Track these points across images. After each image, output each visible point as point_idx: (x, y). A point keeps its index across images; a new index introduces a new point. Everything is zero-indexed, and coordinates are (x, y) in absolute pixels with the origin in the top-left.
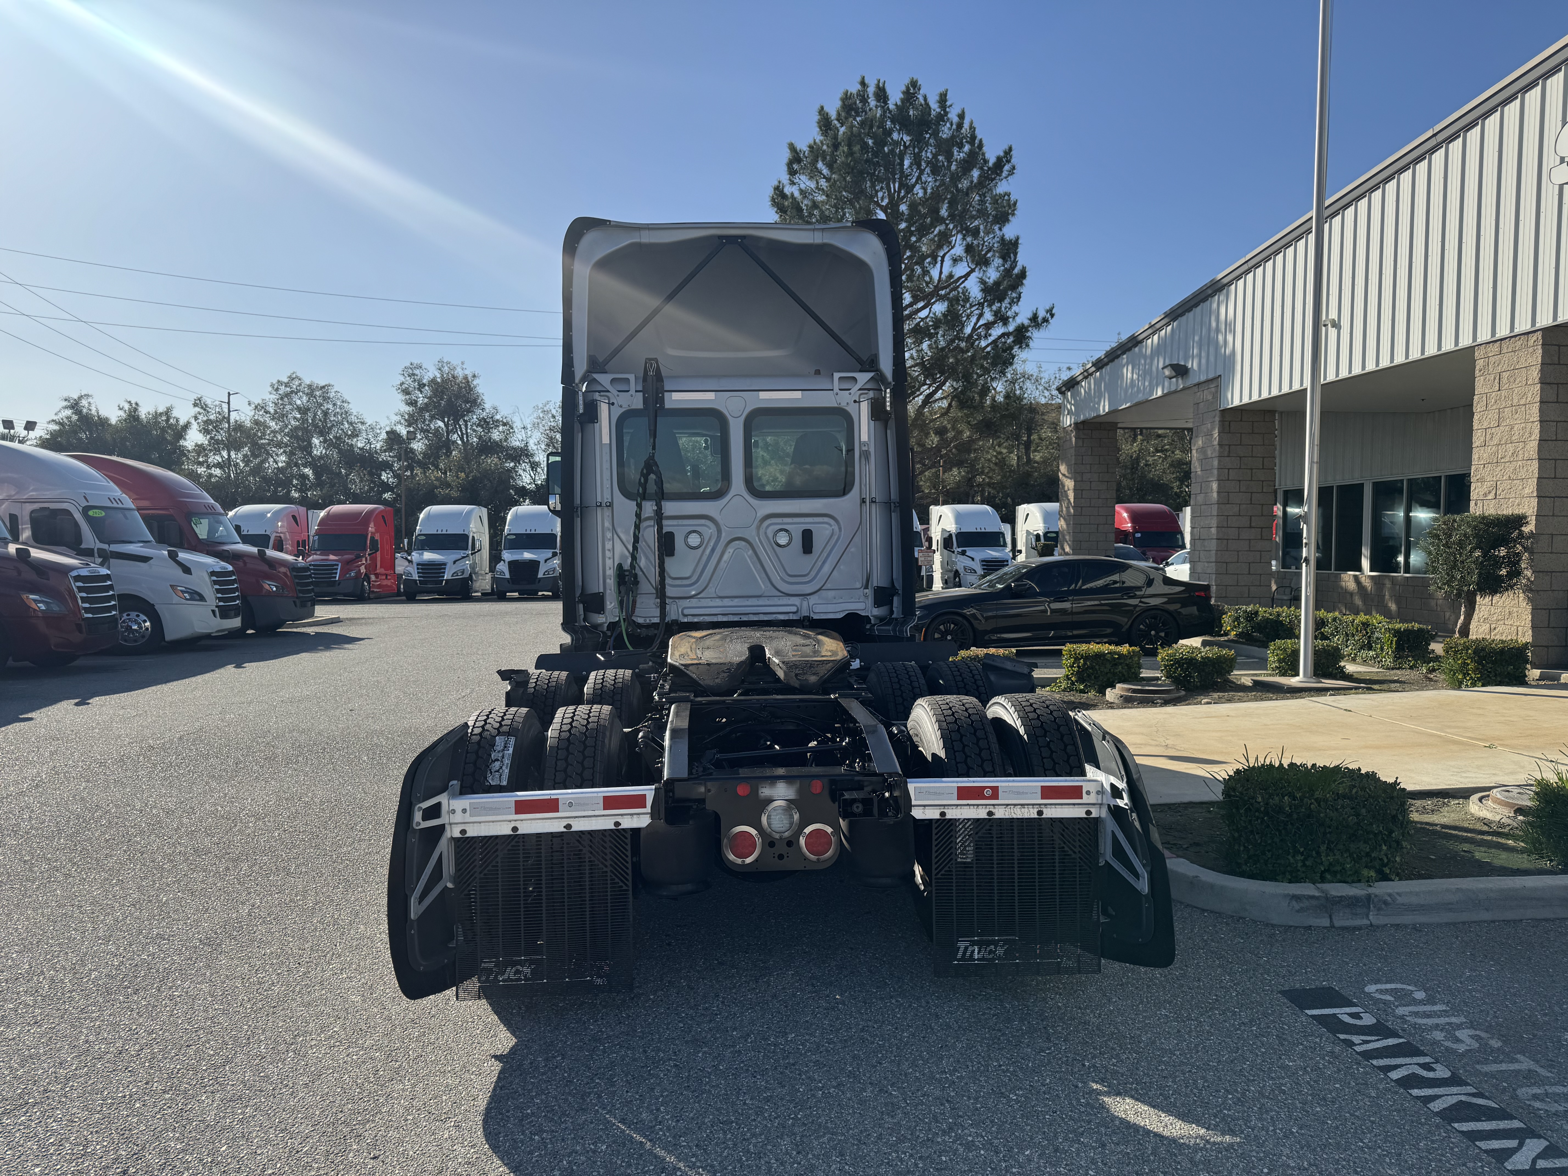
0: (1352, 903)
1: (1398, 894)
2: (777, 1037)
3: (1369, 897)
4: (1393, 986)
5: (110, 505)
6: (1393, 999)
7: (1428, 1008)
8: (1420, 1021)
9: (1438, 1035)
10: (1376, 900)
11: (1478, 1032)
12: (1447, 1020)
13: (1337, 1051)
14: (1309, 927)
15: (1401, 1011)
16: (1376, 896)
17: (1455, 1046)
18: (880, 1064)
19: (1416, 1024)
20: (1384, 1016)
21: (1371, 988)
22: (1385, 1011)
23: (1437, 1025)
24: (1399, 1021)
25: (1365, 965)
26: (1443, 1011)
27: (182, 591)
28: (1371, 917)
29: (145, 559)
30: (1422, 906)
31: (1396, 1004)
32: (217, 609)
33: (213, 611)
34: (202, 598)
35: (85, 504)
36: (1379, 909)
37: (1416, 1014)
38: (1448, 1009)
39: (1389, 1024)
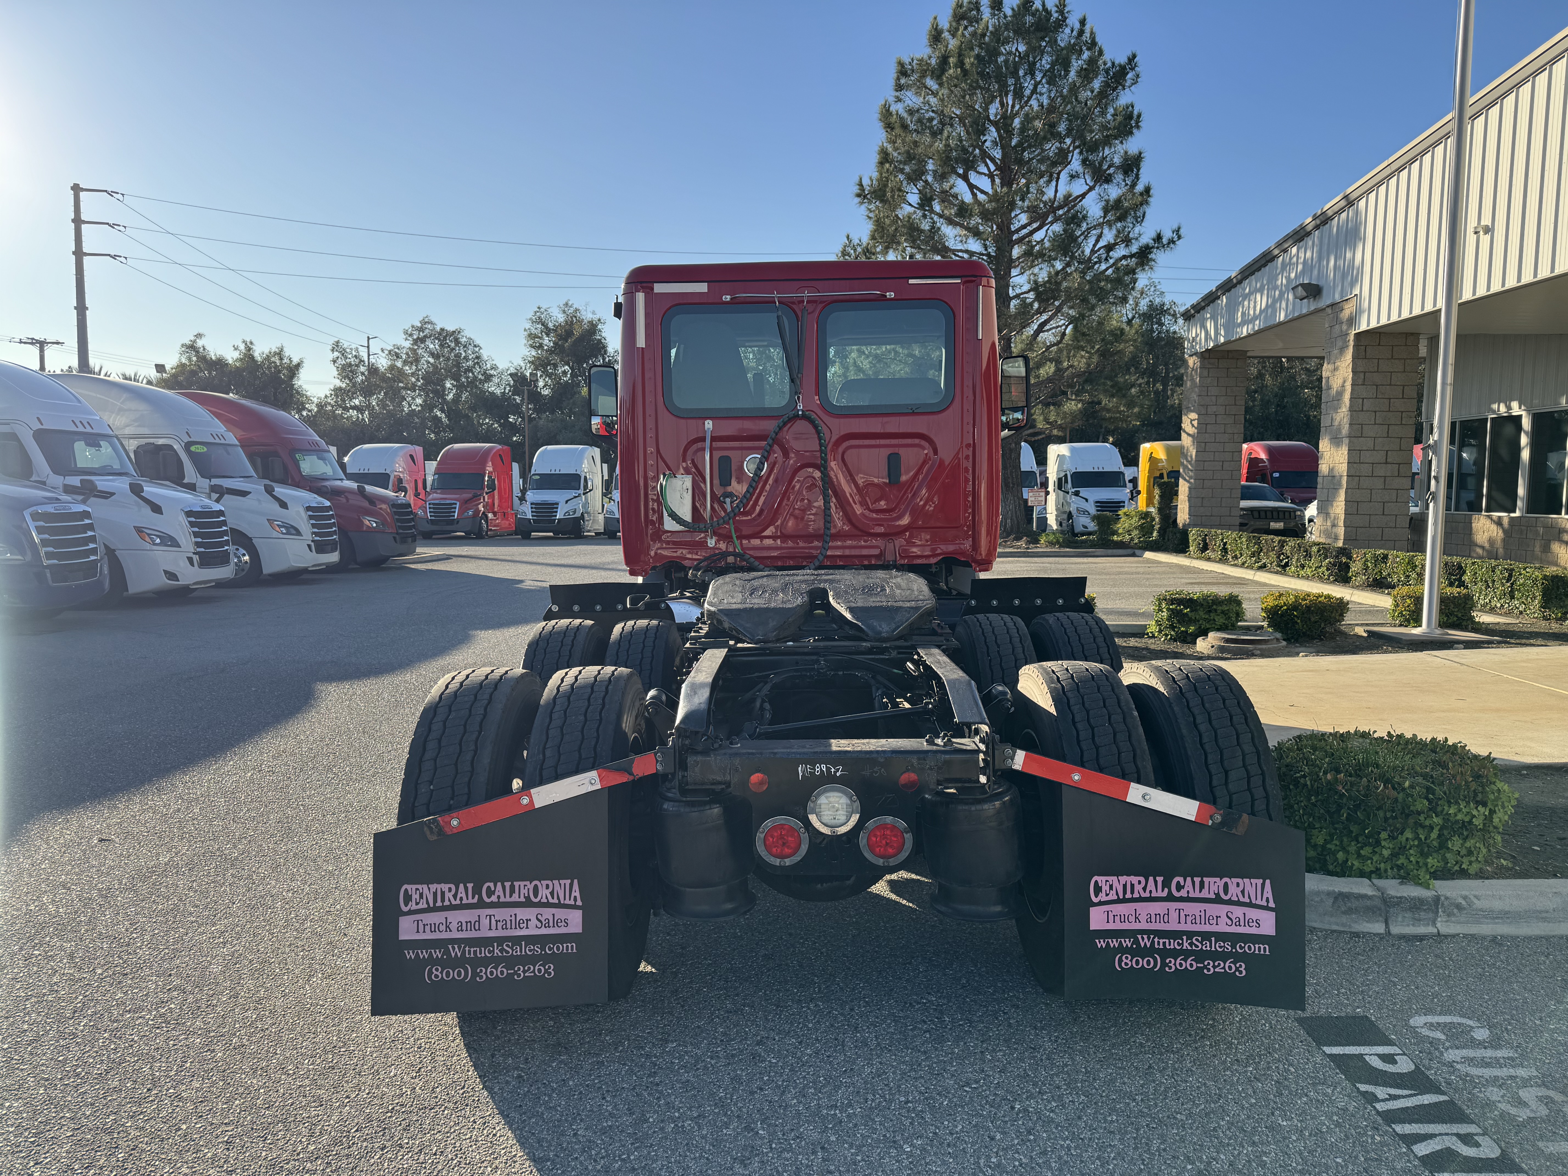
0: (1416, 906)
1: (1475, 896)
2: (654, 1045)
3: (1437, 899)
4: (1447, 1019)
5: (212, 441)
6: (1443, 1037)
7: (1489, 1053)
8: (1475, 1071)
9: (1494, 1094)
10: (1446, 903)
11: (1551, 1093)
12: (1512, 1072)
13: (1351, 1109)
14: (1357, 935)
15: (1452, 1055)
16: (1447, 898)
17: (1513, 1111)
18: (761, 1089)
19: (1467, 1075)
20: (1426, 1062)
21: (1418, 1021)
22: (1430, 1053)
23: (1496, 1078)
24: (1445, 1069)
25: (1417, 988)
26: (1508, 1058)
27: (278, 525)
28: (1439, 925)
29: (244, 494)
30: (1507, 913)
31: (1447, 1044)
32: (312, 544)
33: (309, 546)
34: (298, 533)
35: (187, 439)
36: (1448, 916)
37: (1470, 1061)
38: (1516, 1055)
39: (1431, 1073)
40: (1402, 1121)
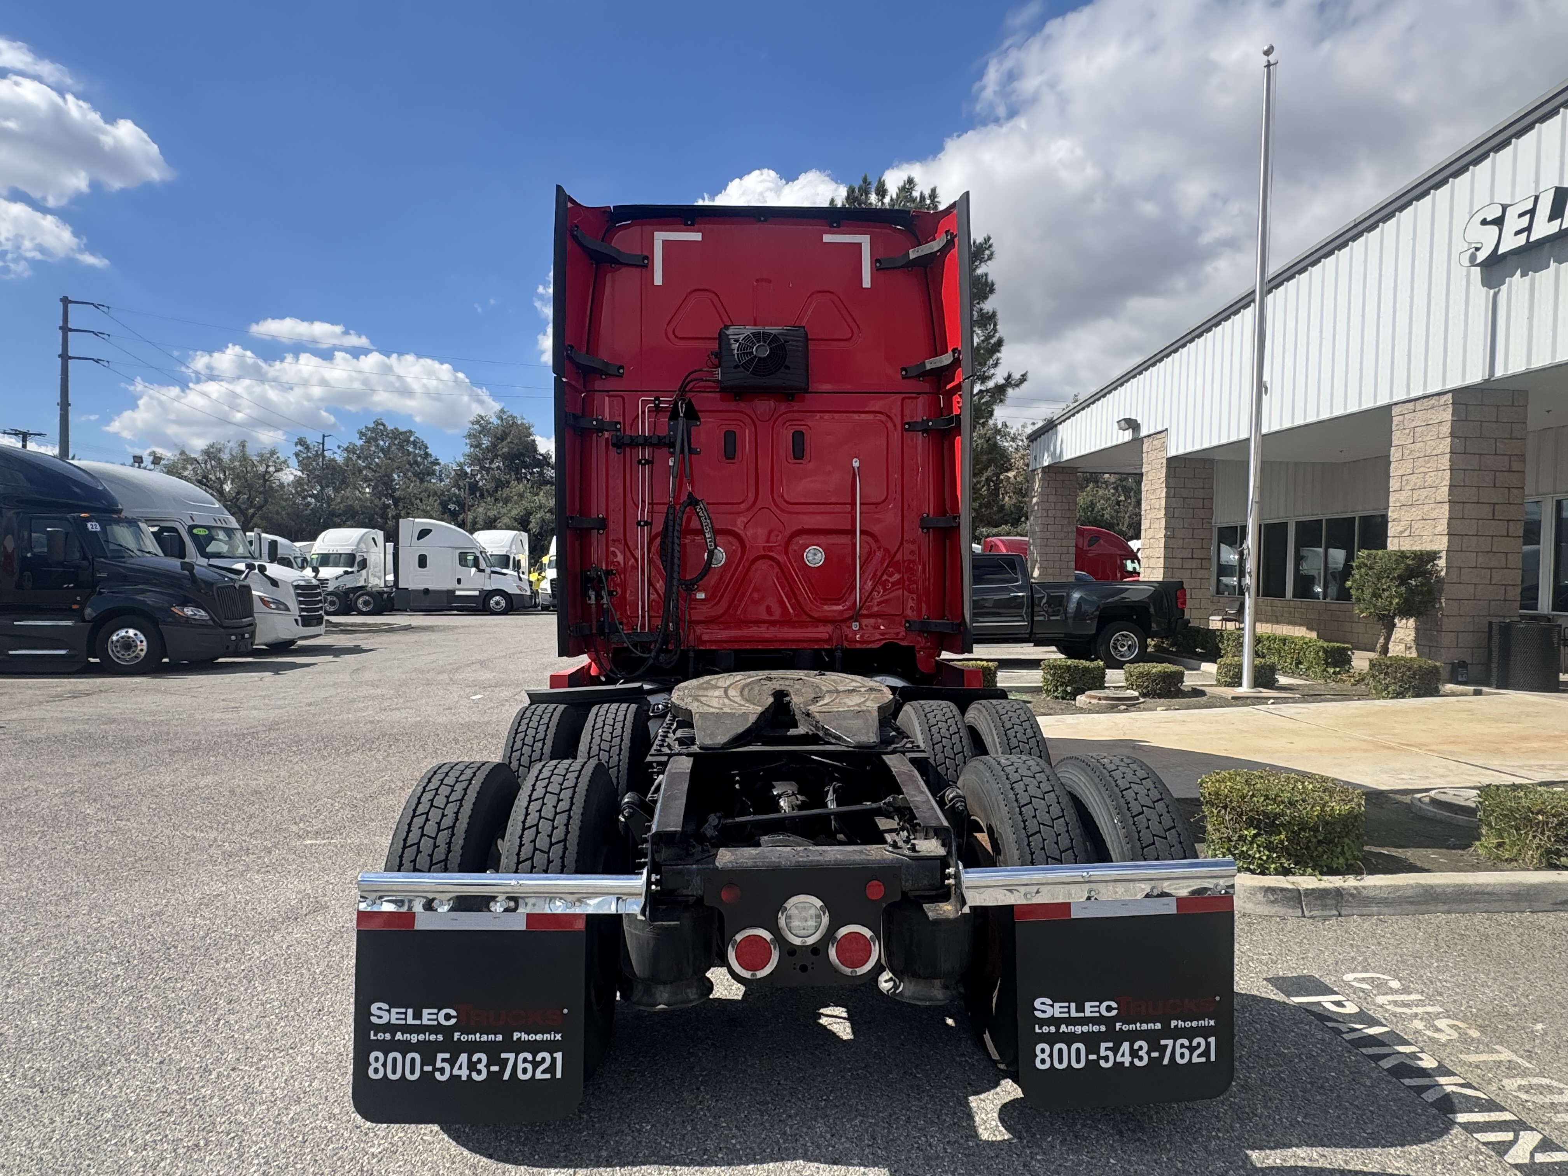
0: (1321, 895)
1: (1362, 887)
3: (1337, 890)
4: (1369, 975)
6: (1370, 988)
7: (1403, 997)
8: (1399, 1010)
9: (1419, 1025)
10: (1343, 892)
11: (1455, 1022)
12: (1424, 1009)
13: (1327, 1039)
14: (1283, 918)
15: (1380, 1000)
16: (1344, 889)
17: (1436, 1035)
19: (1396, 1013)
20: (1365, 1005)
21: (1349, 977)
22: (1365, 999)
23: (1416, 1015)
24: (1379, 1009)
25: (1339, 954)
26: (1420, 1000)
28: (1339, 909)
30: (1385, 898)
31: (1375, 992)
36: (1346, 901)
37: (1395, 1003)
38: (1423, 998)
39: (1371, 1012)
40: (1365, 1046)
